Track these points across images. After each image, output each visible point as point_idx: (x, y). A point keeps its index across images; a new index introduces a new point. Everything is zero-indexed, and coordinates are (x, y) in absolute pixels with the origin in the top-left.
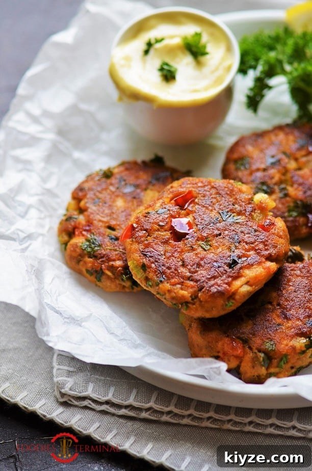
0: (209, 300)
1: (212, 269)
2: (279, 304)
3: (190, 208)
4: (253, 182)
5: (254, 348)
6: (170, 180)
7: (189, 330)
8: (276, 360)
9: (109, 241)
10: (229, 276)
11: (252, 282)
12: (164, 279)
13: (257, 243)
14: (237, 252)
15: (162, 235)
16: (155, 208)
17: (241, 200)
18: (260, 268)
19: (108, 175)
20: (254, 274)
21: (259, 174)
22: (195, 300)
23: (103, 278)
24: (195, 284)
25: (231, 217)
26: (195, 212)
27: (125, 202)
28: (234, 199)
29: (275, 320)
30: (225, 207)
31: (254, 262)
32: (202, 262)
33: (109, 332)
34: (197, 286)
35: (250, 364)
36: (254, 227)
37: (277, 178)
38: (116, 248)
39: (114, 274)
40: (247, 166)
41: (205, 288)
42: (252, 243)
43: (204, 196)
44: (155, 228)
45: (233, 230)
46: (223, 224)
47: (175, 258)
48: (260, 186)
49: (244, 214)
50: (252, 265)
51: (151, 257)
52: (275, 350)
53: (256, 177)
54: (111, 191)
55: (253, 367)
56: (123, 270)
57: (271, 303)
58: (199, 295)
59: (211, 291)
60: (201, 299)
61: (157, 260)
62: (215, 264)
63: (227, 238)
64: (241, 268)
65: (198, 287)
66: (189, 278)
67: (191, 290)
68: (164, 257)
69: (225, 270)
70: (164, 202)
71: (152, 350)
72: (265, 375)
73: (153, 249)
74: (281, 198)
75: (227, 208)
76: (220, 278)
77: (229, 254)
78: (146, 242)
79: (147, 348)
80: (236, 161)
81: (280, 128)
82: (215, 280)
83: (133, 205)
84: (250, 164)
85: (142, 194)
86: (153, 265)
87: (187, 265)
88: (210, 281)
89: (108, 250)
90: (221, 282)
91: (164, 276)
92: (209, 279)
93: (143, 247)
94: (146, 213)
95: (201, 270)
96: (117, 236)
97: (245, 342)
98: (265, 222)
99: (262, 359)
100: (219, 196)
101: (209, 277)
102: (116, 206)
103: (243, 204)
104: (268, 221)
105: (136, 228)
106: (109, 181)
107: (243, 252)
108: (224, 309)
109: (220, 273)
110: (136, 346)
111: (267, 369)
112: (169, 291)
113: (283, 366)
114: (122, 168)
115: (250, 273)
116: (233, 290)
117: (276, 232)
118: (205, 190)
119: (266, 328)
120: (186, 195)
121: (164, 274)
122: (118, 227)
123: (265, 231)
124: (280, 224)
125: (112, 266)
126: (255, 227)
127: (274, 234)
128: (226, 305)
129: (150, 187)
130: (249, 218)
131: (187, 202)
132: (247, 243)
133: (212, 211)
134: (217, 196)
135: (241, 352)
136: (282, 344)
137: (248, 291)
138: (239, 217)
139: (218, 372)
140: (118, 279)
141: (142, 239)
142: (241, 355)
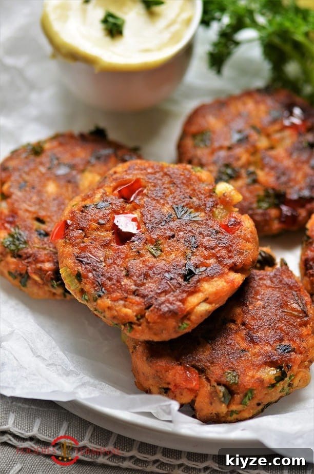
0: (159, 320)
1: (164, 282)
2: (243, 324)
3: (137, 201)
4: (214, 163)
5: (212, 380)
6: (113, 160)
7: (133, 352)
8: (239, 396)
9: (37, 237)
10: (184, 291)
11: (211, 298)
12: (103, 292)
13: (218, 248)
14: (194, 260)
15: (103, 236)
16: (94, 200)
17: (200, 192)
18: (222, 281)
19: (37, 150)
20: (214, 290)
21: (222, 154)
22: (141, 321)
23: (29, 283)
24: (141, 300)
25: (188, 213)
26: (143, 207)
27: (58, 186)
28: (192, 190)
29: (238, 344)
30: (180, 200)
31: (215, 274)
32: (151, 272)
33: (34, 354)
34: (144, 302)
35: (207, 400)
36: (215, 228)
37: (245, 158)
38: (45, 246)
39: (42, 279)
40: (208, 143)
41: (154, 306)
42: (213, 249)
43: (155, 186)
44: (93, 226)
45: (190, 231)
46: (177, 223)
47: (118, 266)
48: (223, 169)
49: (204, 210)
50: (212, 277)
51: (88, 264)
52: (238, 383)
53: (219, 157)
54: (41, 173)
55: (211, 404)
56: (53, 274)
57: (234, 321)
58: (147, 314)
59: (160, 310)
60: (149, 320)
61: (95, 268)
62: (167, 275)
63: (182, 241)
64: (198, 281)
65: (145, 305)
66: (134, 293)
67: (136, 308)
68: (104, 264)
69: (179, 283)
70: (105, 193)
71: (87, 379)
72: (225, 413)
73: (91, 254)
74: (248, 185)
75: (183, 202)
76: (172, 293)
77: (184, 262)
78: (82, 245)
79: (81, 376)
80: (194, 136)
81: (249, 94)
82: (167, 296)
83: (67, 190)
84: (212, 140)
85: (79, 177)
86: (90, 275)
87: (132, 276)
88: (160, 297)
89: (36, 249)
90: (174, 298)
91: (103, 289)
92: (159, 294)
93: (78, 251)
94: (84, 207)
95: (149, 282)
96: (47, 230)
97: (202, 371)
98: (230, 221)
99: (221, 394)
100: (173, 186)
101: (159, 291)
102: (47, 192)
103: (203, 196)
104: (233, 220)
105: (70, 226)
106: (38, 159)
107: (202, 259)
108: (176, 332)
109: (172, 287)
110: (68, 374)
111: (228, 406)
112: (109, 308)
113: (248, 402)
114: (55, 143)
115: (209, 288)
116: (188, 309)
117: (242, 234)
118: (156, 178)
119: (228, 354)
120: (132, 184)
121: (103, 287)
122: (48, 220)
123: (228, 232)
124: (248, 223)
125: (41, 269)
126: (217, 228)
127: (239, 236)
128: (179, 327)
129: (89, 168)
130: (209, 216)
131: (133, 194)
132: (206, 248)
133: (163, 205)
134: (171, 185)
135: (196, 385)
136: (247, 375)
137: (206, 311)
138: (197, 214)
139: (167, 411)
140: (47, 285)
141: (78, 241)
142: (197, 388)
